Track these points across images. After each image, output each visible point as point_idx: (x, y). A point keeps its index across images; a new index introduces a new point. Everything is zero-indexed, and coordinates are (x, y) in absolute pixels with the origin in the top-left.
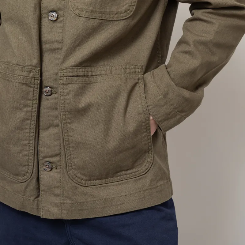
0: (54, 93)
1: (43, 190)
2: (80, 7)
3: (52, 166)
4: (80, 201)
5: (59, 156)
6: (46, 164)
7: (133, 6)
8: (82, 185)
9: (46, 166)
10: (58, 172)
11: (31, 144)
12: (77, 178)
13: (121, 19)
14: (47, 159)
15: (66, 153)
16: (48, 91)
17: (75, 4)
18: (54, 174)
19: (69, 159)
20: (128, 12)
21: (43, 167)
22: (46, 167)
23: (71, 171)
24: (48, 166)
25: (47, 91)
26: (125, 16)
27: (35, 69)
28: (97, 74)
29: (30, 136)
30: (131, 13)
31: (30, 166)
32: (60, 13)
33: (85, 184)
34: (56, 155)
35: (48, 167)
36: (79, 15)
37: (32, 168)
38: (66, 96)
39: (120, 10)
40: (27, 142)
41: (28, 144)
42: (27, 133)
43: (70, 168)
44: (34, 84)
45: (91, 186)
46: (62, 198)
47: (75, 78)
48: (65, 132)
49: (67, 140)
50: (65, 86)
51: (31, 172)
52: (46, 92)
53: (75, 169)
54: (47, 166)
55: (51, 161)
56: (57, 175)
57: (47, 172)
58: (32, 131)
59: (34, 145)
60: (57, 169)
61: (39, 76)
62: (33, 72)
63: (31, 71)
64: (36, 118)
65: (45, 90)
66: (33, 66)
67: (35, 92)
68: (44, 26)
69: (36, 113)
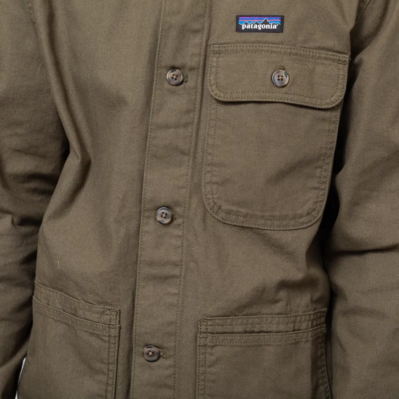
2: (225, 207)
13: (302, 227)
16: (153, 353)
20: (314, 213)
26: (308, 222)
30: (318, 215)
32: (178, 210)
36: (224, 221)
38: (209, 367)
39: (300, 212)
44: (110, 336)
47: (229, 337)
50: (209, 350)
61: (117, 323)
62: (107, 314)
63: (104, 312)
64: (113, 396)
65: (146, 350)
66: (106, 303)
67: (111, 350)
68: (147, 232)
69: (114, 386)
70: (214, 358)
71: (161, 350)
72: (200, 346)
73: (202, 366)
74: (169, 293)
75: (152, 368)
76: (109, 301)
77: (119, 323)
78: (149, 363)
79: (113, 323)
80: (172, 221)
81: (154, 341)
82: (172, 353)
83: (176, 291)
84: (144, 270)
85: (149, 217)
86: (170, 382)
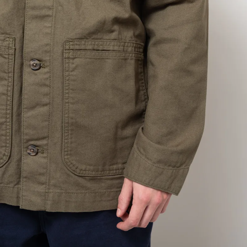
0: (43, 67)
1: (26, 177)
3: (38, 150)
4: (69, 191)
5: (47, 139)
6: (30, 147)
8: (75, 173)
9: (31, 149)
10: (45, 157)
11: (8, 122)
12: (71, 166)
14: (32, 143)
15: (63, 135)
16: (36, 64)
18: (40, 159)
19: (66, 143)
21: (26, 151)
22: (31, 151)
23: (66, 157)
24: (33, 150)
25: (35, 65)
27: (8, 37)
28: (108, 49)
29: (6, 114)
31: (8, 147)
33: (80, 173)
34: (44, 138)
35: (33, 152)
37: (10, 149)
38: (72, 71)
40: (4, 120)
41: (5, 122)
42: (3, 109)
43: (66, 153)
44: (9, 54)
45: (85, 176)
46: (47, 187)
47: (83, 52)
48: (66, 112)
49: (67, 121)
50: (71, 61)
51: (9, 154)
52: (33, 65)
53: (70, 154)
54: (32, 150)
55: (37, 145)
56: (43, 161)
57: (32, 157)
58: (8, 107)
59: (11, 124)
60: (43, 153)
61: (14, 46)
62: (7, 41)
63: (5, 39)
64: (12, 93)
65: (32, 63)
66: (7, 34)
67: (10, 63)
69: (12, 87)
70: (74, 66)
71: (41, 63)
72: (65, 58)
73: (67, 71)
74: (45, 27)
75: (36, 74)
76: (8, 32)
77: (15, 46)
78: (34, 71)
79: (10, 46)
81: (37, 56)
82: (48, 64)
83: (50, 25)
84: (30, 13)
86: (47, 83)
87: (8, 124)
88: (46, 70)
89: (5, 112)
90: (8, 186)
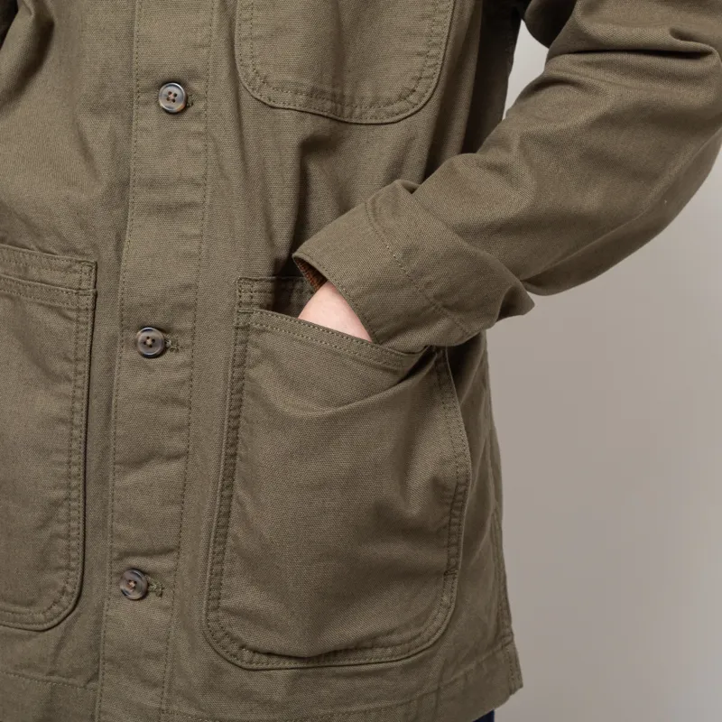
0: (172, 350)
1: (111, 661)
3: (149, 585)
5: (175, 554)
6: (128, 575)
7: (427, 78)
9: (130, 581)
10: (166, 609)
11: (75, 500)
12: (226, 640)
14: (134, 562)
16: (153, 341)
17: (258, 68)
18: (153, 612)
19: (216, 574)
21: (118, 584)
22: (130, 586)
23: (213, 616)
24: (135, 582)
25: (149, 342)
27: (80, 262)
29: (69, 476)
30: (419, 100)
31: (72, 570)
32: (196, 86)
33: (250, 662)
34: (166, 551)
35: (134, 588)
36: (271, 103)
37: (78, 577)
38: (251, 367)
40: (61, 493)
41: (66, 499)
42: (61, 464)
43: (213, 603)
44: (78, 309)
46: (165, 695)
48: (227, 482)
49: (227, 509)
50: (253, 337)
51: (77, 591)
52: (145, 343)
54: (132, 584)
55: (147, 570)
56: (160, 618)
57: (131, 603)
58: (74, 459)
59: (81, 504)
60: (161, 595)
61: (92, 286)
62: (75, 271)
63: (70, 267)
64: (84, 419)
65: (141, 336)
66: (76, 251)
67: (81, 335)
68: (145, 130)
69: (85, 401)
70: (258, 352)
71: (168, 336)
72: (238, 328)
73: (240, 365)
74: (183, 236)
75: (151, 370)
76: (79, 247)
77: (95, 287)
78: (146, 360)
79: (84, 285)
80: (186, 107)
81: (159, 319)
82: (188, 341)
83: (197, 232)
84: (140, 196)
85: (147, 103)
86: (183, 394)
87: (74, 504)
88: (180, 358)
89: (63, 470)
90: (71, 681)
